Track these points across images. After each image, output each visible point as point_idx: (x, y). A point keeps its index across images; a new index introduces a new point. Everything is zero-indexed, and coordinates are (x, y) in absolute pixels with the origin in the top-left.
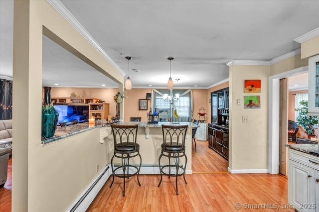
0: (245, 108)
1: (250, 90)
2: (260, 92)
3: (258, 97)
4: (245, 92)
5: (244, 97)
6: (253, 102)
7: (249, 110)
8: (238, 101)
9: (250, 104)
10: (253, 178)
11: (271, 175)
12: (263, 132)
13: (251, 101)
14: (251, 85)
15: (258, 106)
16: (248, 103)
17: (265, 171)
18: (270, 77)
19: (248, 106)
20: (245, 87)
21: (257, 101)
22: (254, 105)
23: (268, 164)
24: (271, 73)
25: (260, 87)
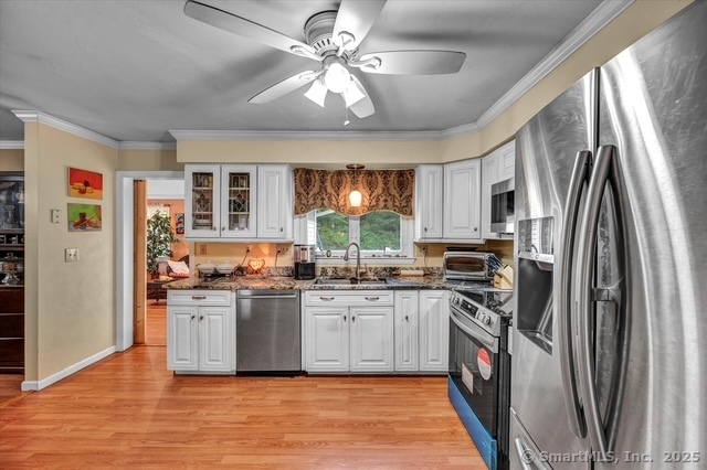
0: (70, 230)
1: (83, 192)
2: (101, 199)
3: (98, 208)
4: (69, 194)
5: (69, 204)
6: (87, 218)
7: (80, 235)
8: (55, 212)
9: (82, 222)
10: (94, 373)
11: (122, 352)
12: (107, 276)
13: (83, 216)
14: (84, 181)
15: (97, 227)
16: (77, 220)
17: (110, 350)
18: (119, 173)
19: (76, 225)
20: (72, 183)
21: (94, 215)
22: (90, 223)
23: (116, 336)
24: (120, 165)
25: (101, 189)
